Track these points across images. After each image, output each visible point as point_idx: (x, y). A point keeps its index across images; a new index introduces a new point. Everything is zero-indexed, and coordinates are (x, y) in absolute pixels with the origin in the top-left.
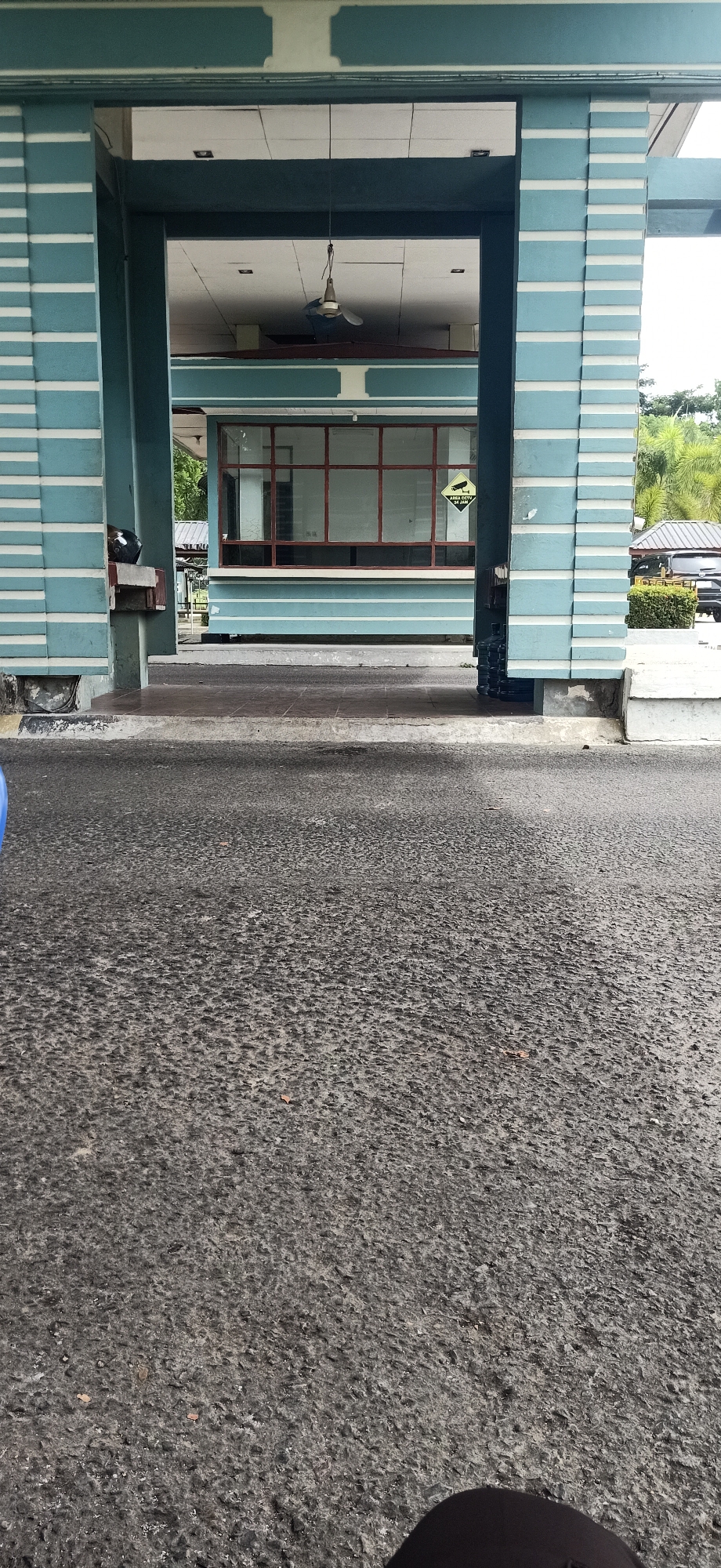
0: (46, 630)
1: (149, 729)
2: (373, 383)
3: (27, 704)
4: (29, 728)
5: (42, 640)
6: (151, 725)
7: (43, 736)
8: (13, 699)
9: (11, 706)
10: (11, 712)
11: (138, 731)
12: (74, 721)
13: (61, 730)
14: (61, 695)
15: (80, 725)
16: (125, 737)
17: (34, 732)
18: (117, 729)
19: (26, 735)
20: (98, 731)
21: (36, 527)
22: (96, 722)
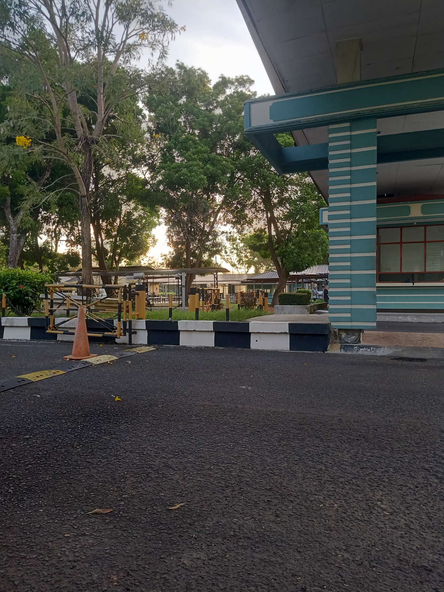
0: (351, 311)
1: (395, 352)
2: (423, 211)
3: (340, 339)
4: (344, 349)
5: (349, 315)
6: (396, 350)
7: (350, 353)
8: (336, 337)
9: (335, 340)
10: (335, 343)
11: (391, 352)
12: (362, 347)
13: (357, 351)
14: (354, 337)
15: (365, 349)
16: (385, 355)
17: (346, 351)
18: (381, 351)
19: (343, 352)
20: (373, 352)
21: (348, 272)
22: (372, 348)
